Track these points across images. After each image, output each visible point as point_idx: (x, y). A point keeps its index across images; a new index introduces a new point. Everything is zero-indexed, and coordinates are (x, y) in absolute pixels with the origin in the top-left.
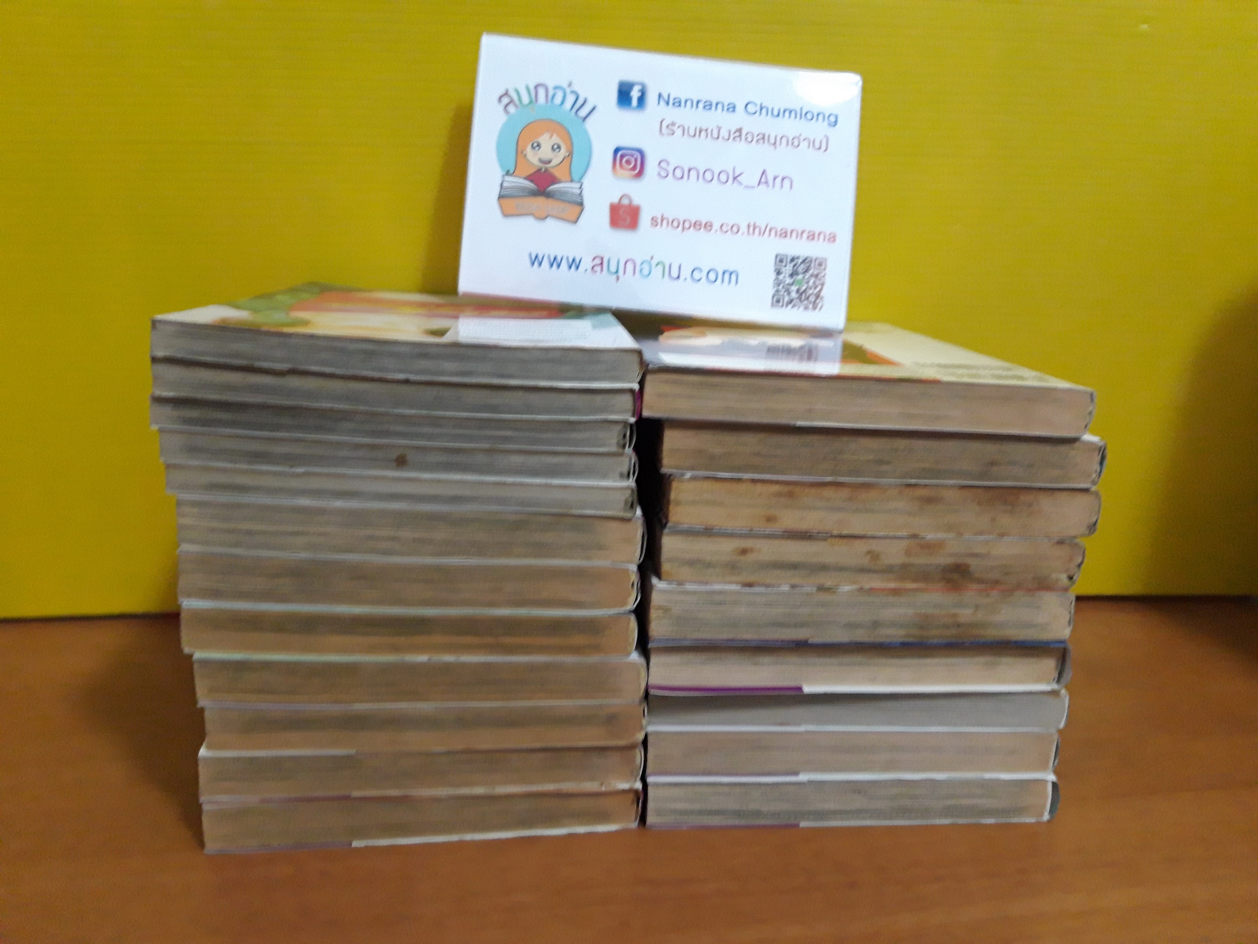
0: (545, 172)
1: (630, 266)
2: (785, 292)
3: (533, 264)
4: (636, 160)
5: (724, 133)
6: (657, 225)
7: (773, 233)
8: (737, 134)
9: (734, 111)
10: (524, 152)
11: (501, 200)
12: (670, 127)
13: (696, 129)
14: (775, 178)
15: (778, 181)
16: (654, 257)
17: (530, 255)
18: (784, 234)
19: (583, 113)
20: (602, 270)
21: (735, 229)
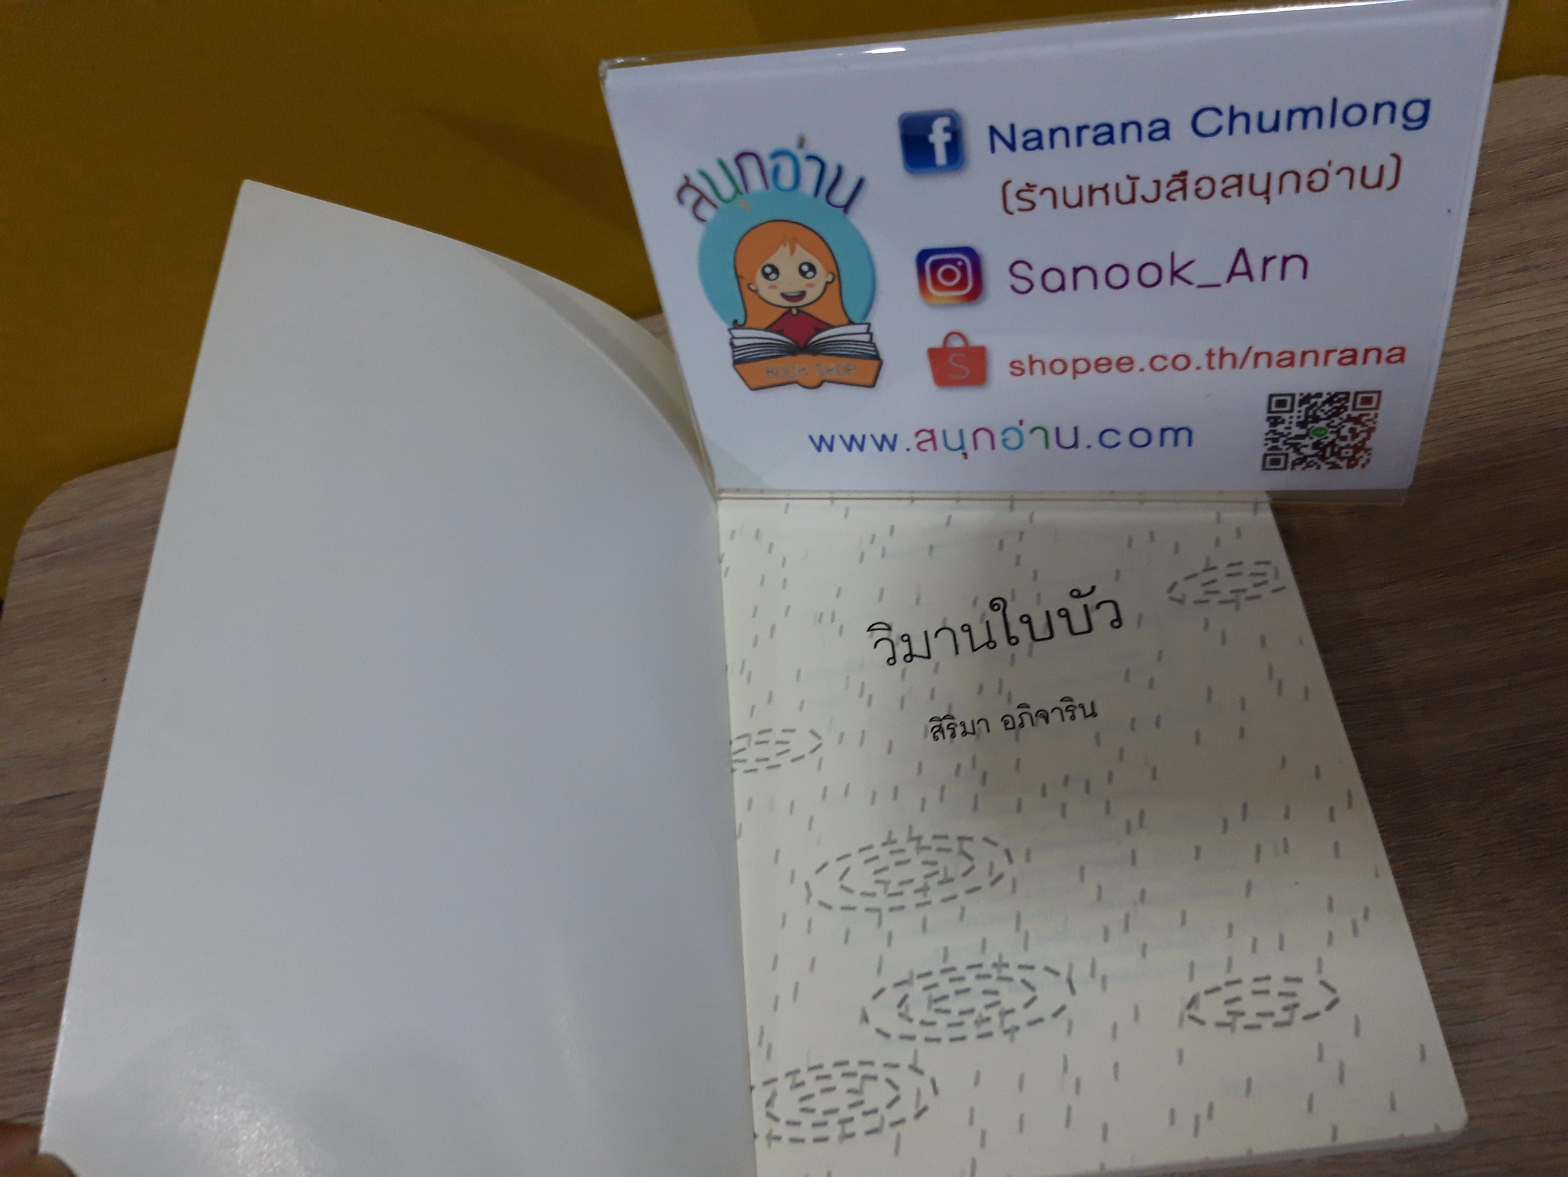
0: (796, 315)
1: (983, 437)
2: (1288, 449)
3: (819, 449)
4: (963, 269)
5: (1146, 188)
6: (1023, 372)
7: (1263, 359)
8: (1177, 185)
9: (1167, 136)
10: (752, 287)
11: (737, 366)
12: (1023, 195)
13: (1080, 188)
14: (1266, 261)
15: (1275, 266)
16: (1025, 424)
17: (810, 437)
18: (1288, 360)
19: (841, 195)
20: (935, 448)
21: (1182, 362)
